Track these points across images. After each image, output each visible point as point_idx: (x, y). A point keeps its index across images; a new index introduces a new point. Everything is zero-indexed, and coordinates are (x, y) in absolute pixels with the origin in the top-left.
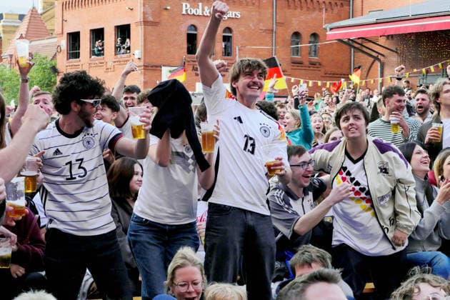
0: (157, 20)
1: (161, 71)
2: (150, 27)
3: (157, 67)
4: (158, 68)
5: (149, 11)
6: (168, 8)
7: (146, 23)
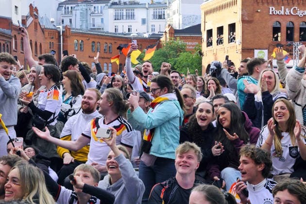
0: (251, 19)
1: (254, 52)
2: (246, 24)
3: (251, 49)
4: (252, 51)
5: (246, 13)
6: (259, 11)
7: (243, 21)
